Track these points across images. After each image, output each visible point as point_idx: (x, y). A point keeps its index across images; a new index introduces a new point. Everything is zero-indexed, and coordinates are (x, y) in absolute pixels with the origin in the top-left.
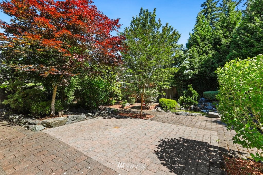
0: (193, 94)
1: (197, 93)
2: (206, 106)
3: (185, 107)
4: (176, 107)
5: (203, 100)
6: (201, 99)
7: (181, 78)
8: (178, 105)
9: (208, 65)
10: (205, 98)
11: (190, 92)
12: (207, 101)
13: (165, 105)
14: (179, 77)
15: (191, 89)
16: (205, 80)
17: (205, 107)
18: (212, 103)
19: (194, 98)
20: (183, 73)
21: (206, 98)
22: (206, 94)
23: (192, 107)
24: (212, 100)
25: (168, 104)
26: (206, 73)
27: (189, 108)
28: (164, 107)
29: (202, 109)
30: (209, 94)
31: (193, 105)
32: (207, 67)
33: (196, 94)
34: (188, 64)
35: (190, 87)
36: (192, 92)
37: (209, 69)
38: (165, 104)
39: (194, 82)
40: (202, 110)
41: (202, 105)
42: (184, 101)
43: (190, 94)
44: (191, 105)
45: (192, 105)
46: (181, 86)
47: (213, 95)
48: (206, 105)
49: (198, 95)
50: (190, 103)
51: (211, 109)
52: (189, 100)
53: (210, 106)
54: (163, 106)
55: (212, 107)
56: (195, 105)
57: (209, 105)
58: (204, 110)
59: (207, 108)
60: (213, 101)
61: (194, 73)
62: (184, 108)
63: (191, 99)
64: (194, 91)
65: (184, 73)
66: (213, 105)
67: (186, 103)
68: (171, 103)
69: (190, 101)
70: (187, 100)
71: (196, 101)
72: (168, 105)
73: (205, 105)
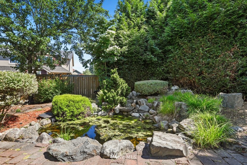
0: (119, 86)
1: (125, 84)
2: (140, 106)
3: (106, 109)
4: (86, 112)
5: (134, 94)
6: (131, 93)
7: (103, 60)
8: (94, 106)
9: (141, 42)
10: (137, 92)
11: (114, 80)
12: (140, 95)
13: (59, 110)
14: (100, 58)
15: (116, 76)
16: (137, 65)
17: (137, 107)
18: (147, 99)
19: (120, 92)
20: (105, 50)
21: (139, 92)
22: (139, 85)
23: (116, 108)
24: (147, 94)
25: (68, 106)
26: (138, 54)
27: (112, 111)
28: (58, 115)
29: (133, 112)
30: (143, 84)
31: (119, 106)
32: (140, 45)
33: (123, 84)
34: (113, 34)
35: (114, 73)
36: (117, 81)
37: (142, 48)
38: (60, 108)
39: (122, 67)
40: (133, 114)
41: (133, 104)
42: (105, 97)
43: (114, 85)
44: (115, 105)
45: (117, 105)
46: (103, 72)
47: (148, 86)
48: (139, 103)
49: (127, 87)
50: (114, 102)
51: (147, 110)
52: (111, 96)
53: (145, 104)
54: (56, 112)
55: (148, 108)
56: (122, 104)
57: (143, 104)
58: (137, 112)
59: (140, 108)
60: (149, 96)
61: (121, 52)
62: (103, 112)
63: (115, 94)
64: (120, 81)
65: (107, 49)
66: (149, 103)
67: (107, 102)
68: (77, 105)
69: (113, 97)
70: (109, 96)
71: (124, 98)
72: (67, 110)
73: (137, 103)
